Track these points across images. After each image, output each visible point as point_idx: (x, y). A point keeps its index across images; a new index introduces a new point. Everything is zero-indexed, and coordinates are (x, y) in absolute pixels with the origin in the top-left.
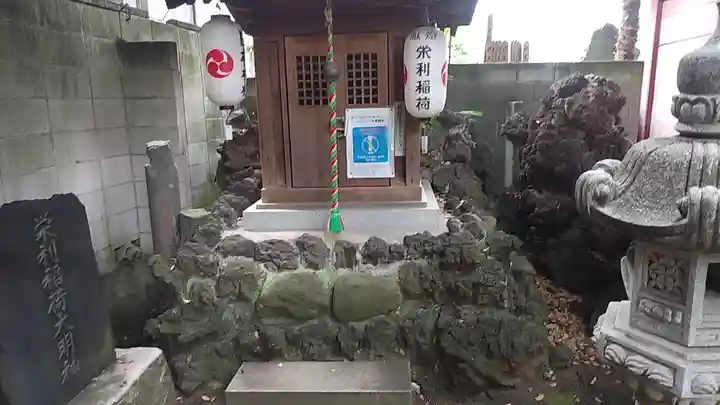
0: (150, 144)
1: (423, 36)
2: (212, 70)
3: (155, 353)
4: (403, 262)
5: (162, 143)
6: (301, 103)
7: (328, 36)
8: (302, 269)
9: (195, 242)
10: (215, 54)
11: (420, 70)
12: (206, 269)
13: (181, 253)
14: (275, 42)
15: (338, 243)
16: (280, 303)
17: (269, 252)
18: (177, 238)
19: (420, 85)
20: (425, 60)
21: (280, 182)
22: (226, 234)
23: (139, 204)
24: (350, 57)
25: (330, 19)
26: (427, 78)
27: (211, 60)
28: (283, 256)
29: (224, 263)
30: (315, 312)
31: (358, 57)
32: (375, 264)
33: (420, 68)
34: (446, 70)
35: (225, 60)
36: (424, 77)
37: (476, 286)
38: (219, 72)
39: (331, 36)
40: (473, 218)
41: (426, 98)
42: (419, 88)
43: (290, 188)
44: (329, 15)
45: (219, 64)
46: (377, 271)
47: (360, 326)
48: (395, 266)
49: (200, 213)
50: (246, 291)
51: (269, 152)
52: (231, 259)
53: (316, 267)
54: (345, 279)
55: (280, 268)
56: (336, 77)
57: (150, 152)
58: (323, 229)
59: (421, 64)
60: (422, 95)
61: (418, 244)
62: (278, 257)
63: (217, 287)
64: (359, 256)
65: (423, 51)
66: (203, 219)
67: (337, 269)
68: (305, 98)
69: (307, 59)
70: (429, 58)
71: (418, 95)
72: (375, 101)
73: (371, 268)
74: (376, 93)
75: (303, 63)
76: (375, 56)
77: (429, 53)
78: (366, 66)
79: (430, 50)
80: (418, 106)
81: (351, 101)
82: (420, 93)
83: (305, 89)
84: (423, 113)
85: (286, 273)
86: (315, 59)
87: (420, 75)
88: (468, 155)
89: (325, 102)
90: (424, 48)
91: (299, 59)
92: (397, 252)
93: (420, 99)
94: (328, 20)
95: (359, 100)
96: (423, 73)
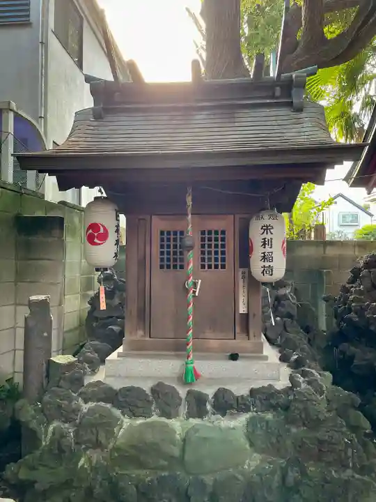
0: (32, 298)
1: (266, 217)
2: (91, 240)
4: (248, 415)
5: (42, 297)
6: (162, 267)
7: (187, 215)
8: (155, 418)
9: (61, 387)
10: (94, 227)
11: (264, 244)
12: (68, 415)
13: (46, 398)
14: (144, 219)
15: (190, 393)
16: (133, 452)
17: (127, 399)
18: (45, 382)
19: (265, 256)
20: (268, 236)
21: (141, 332)
22: (89, 380)
23: (17, 347)
24: (203, 233)
25: (190, 203)
26: (270, 250)
28: (140, 404)
29: (85, 407)
30: (166, 463)
31: (210, 232)
32: (224, 415)
33: (265, 241)
34: (285, 245)
35: (102, 230)
36: (268, 249)
37: (321, 442)
38: (96, 240)
39: (190, 216)
40: (313, 375)
41: (270, 266)
43: (147, 338)
44: (189, 200)
45: (96, 234)
46: (225, 422)
47: (209, 479)
48: (243, 419)
49: (68, 359)
50: (102, 438)
51: (132, 308)
52: (91, 405)
53: (169, 417)
54: (195, 429)
55: (134, 415)
56: (191, 247)
57: (31, 304)
59: (264, 239)
60: (267, 264)
61: (264, 397)
62: (134, 404)
63: (76, 433)
64: (209, 407)
65: (267, 229)
66: (70, 366)
67: (188, 418)
68: (165, 263)
69: (169, 233)
70: (272, 233)
71: (262, 264)
72: (223, 267)
73: (220, 419)
74: (224, 261)
75: (165, 236)
76: (223, 232)
77: (272, 230)
78: (216, 240)
79: (273, 228)
80: (263, 272)
81: (203, 267)
82: (264, 261)
83: (165, 256)
84: (267, 278)
85: (140, 421)
86: (175, 233)
87: (265, 248)
88: (294, 312)
89: (182, 267)
90: (267, 226)
91: (162, 233)
92: (245, 404)
93: (264, 267)
94: (188, 204)
95: (210, 267)
96: (266, 246)
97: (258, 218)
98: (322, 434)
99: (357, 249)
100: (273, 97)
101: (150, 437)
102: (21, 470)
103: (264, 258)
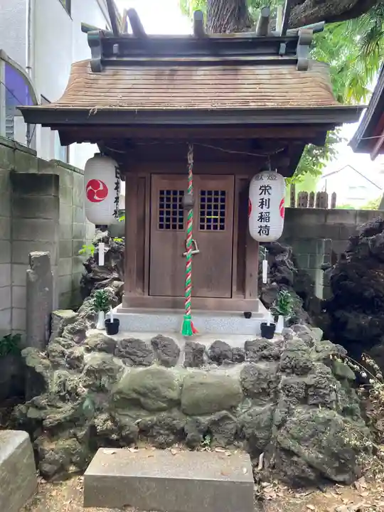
0: (32, 254)
1: (265, 178)
2: (90, 196)
3: (22, 436)
4: (243, 364)
5: (42, 253)
6: (161, 226)
7: (188, 174)
8: (155, 366)
9: (64, 337)
10: (94, 183)
11: (262, 204)
14: (143, 178)
15: (187, 345)
16: (135, 396)
17: (127, 349)
18: (47, 333)
19: (262, 216)
20: (266, 197)
21: (140, 290)
22: (90, 332)
23: (13, 305)
24: (203, 193)
25: (191, 161)
26: (268, 210)
27: (90, 188)
28: (140, 354)
29: (88, 357)
30: (165, 405)
31: (209, 193)
32: (219, 364)
33: (263, 202)
35: (101, 188)
36: (265, 209)
37: (308, 386)
38: (96, 197)
39: (191, 175)
40: (304, 329)
41: (266, 226)
43: (146, 296)
44: (190, 158)
45: (95, 191)
46: (221, 371)
47: (205, 420)
49: (69, 314)
50: (105, 383)
52: (94, 354)
53: (166, 364)
55: (136, 364)
56: (191, 206)
57: (31, 261)
58: (176, 332)
59: (262, 199)
60: (264, 224)
61: (257, 349)
62: (135, 354)
65: (265, 189)
66: (72, 320)
67: (186, 367)
68: (165, 223)
69: (168, 192)
70: (270, 194)
71: (259, 224)
72: (222, 228)
73: (216, 368)
74: (223, 222)
75: (165, 196)
76: (223, 193)
77: (269, 191)
78: (216, 200)
79: (270, 188)
80: (259, 232)
81: (202, 227)
82: (261, 221)
83: (165, 216)
84: (263, 238)
85: (141, 369)
86: (175, 193)
87: (262, 208)
88: (291, 278)
89: (181, 227)
90: (265, 187)
91: (162, 192)
92: (239, 355)
93: (261, 227)
94: (189, 162)
95: (209, 227)
96: (264, 206)
97: (257, 178)
98: (309, 379)
99: (358, 219)
100: (277, 54)
101: (150, 382)
102: (29, 411)
103: (261, 218)
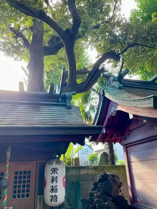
1: (54, 163)
11: (53, 180)
19: (53, 188)
20: (55, 175)
24: (16, 173)
26: (56, 184)
31: (21, 173)
33: (53, 179)
36: (54, 184)
39: (8, 164)
41: (55, 196)
42: (52, 190)
44: (9, 154)
59: (53, 177)
60: (54, 194)
65: (55, 170)
70: (57, 173)
71: (51, 194)
72: (28, 196)
74: (29, 192)
76: (29, 172)
78: (25, 177)
79: (58, 170)
80: (51, 200)
81: (14, 197)
82: (52, 192)
84: (54, 204)
87: (53, 183)
90: (55, 169)
93: (52, 196)
94: (8, 156)
95: (19, 196)
96: (54, 181)
97: (50, 164)
100: (58, 102)
